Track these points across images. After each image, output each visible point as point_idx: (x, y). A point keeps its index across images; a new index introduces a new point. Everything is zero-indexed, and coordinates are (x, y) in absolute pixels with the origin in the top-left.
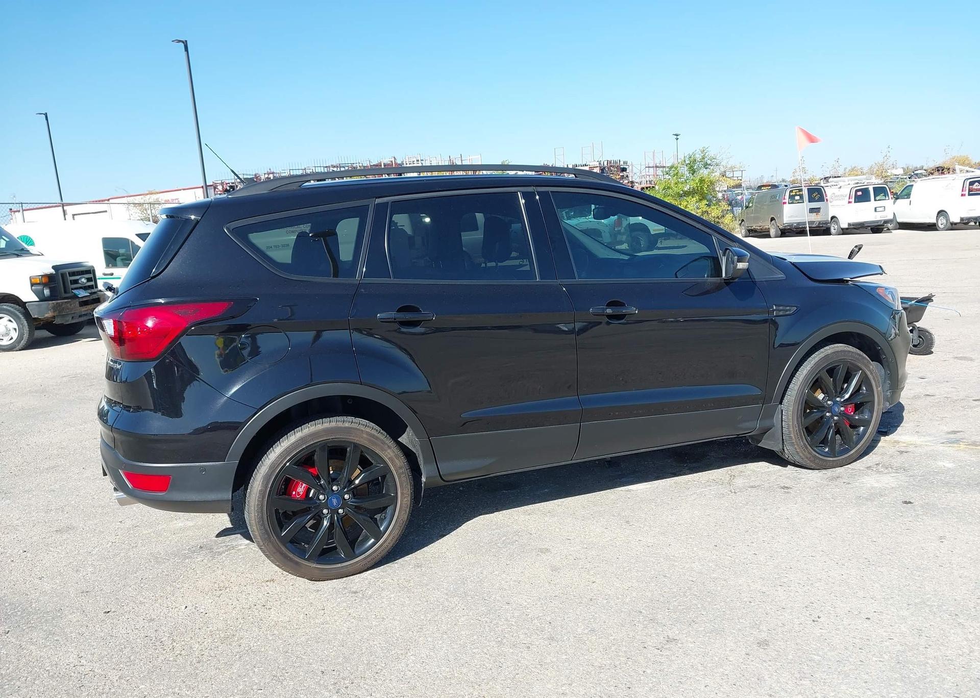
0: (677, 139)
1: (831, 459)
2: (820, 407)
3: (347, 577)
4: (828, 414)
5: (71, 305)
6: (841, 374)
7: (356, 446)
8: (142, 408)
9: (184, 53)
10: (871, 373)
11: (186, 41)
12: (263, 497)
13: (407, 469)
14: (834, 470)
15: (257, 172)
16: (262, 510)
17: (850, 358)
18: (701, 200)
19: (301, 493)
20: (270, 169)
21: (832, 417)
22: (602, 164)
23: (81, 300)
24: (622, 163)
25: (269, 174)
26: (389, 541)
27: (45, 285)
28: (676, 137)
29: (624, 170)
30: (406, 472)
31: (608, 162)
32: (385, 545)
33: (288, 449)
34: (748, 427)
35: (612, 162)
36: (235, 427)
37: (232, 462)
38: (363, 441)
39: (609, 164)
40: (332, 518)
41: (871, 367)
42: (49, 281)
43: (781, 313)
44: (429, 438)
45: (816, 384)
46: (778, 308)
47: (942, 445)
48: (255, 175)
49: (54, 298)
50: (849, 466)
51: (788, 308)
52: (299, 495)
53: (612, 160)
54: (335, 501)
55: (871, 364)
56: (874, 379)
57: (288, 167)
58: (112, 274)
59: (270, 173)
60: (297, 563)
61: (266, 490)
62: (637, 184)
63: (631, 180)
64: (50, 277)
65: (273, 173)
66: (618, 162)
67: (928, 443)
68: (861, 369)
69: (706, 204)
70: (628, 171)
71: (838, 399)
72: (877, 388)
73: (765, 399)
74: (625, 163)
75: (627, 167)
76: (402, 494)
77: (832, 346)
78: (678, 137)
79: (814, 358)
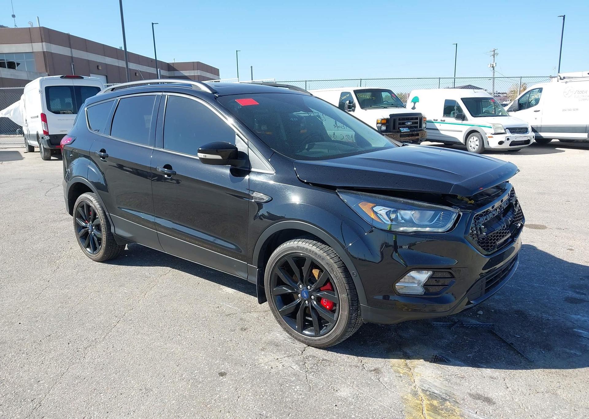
4: (299, 296)
5: (394, 136)
21: (303, 299)
23: (402, 134)
27: (383, 124)
42: (386, 123)
43: (258, 199)
44: (109, 214)
46: (256, 195)
49: (387, 131)
54: (90, 228)
58: (444, 121)
64: (387, 120)
71: (309, 287)
73: (247, 260)
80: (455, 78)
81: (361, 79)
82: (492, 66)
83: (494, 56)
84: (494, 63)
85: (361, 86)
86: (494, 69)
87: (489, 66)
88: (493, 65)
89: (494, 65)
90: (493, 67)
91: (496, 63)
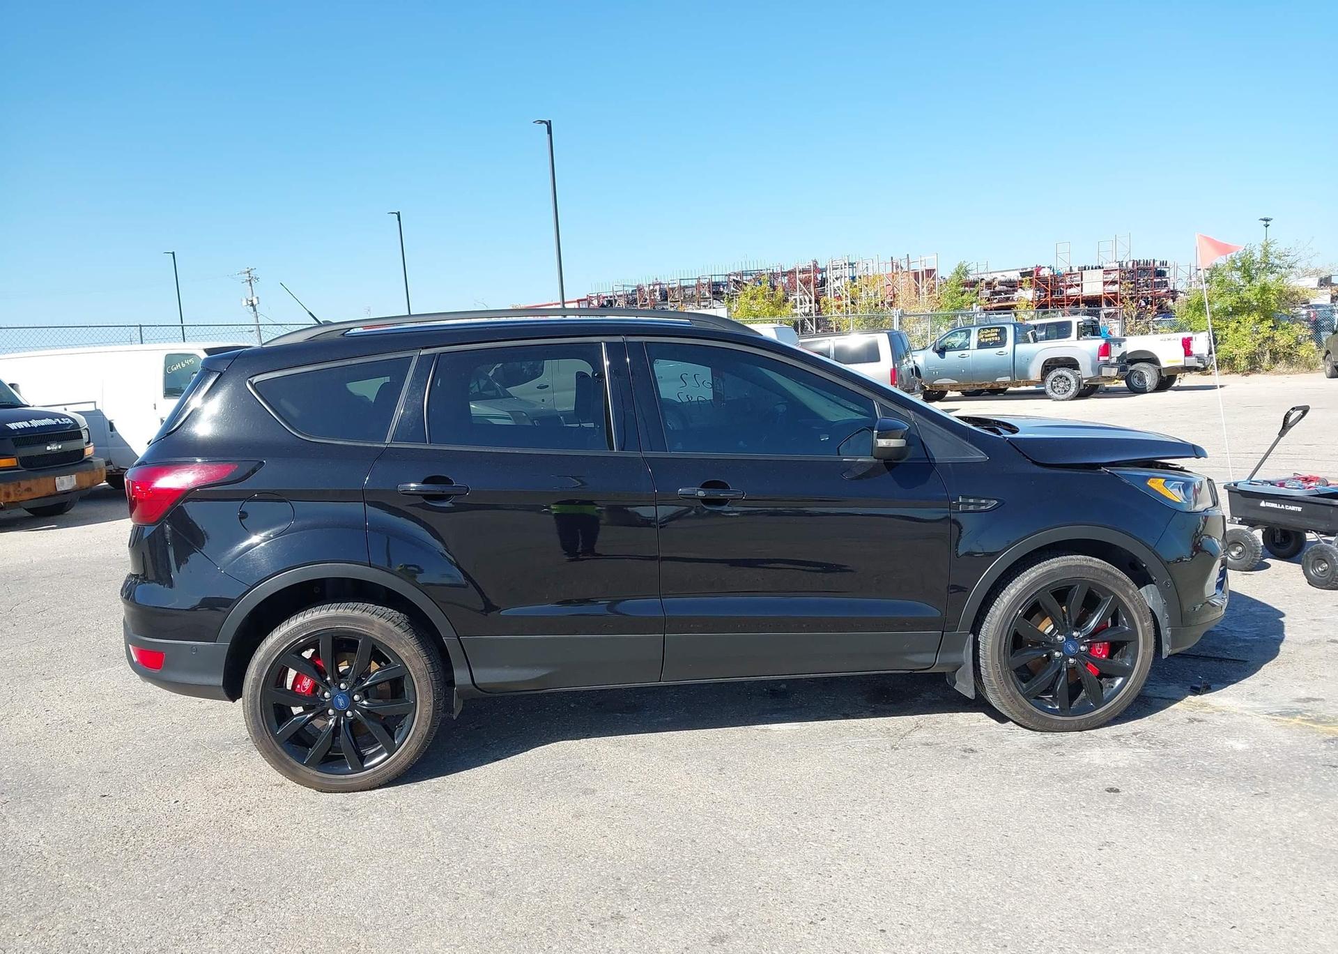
0: (1267, 226)
1: (1060, 718)
2: (1046, 643)
3: (354, 792)
4: (1057, 654)
6: (1077, 598)
7: (367, 638)
8: (149, 579)
9: (547, 136)
10: (1131, 601)
11: (550, 121)
12: (257, 687)
13: (429, 673)
14: (1063, 734)
15: (641, 283)
16: (255, 702)
17: (1093, 577)
18: (1262, 320)
19: (307, 688)
20: (656, 279)
21: (1065, 658)
22: (1124, 265)
24: (1157, 264)
25: (654, 285)
26: (404, 756)
28: (1265, 222)
29: (1161, 274)
30: (428, 675)
31: (1133, 264)
32: (400, 760)
33: (286, 635)
34: (924, 661)
35: (1142, 262)
36: (228, 603)
37: (223, 645)
38: (375, 633)
39: (1135, 266)
40: (337, 721)
41: (1131, 592)
43: (971, 508)
44: (458, 638)
45: (1034, 610)
46: (965, 500)
47: (1270, 717)
48: (638, 287)
50: (1093, 732)
51: (983, 501)
52: (304, 689)
53: (1142, 259)
54: (341, 702)
55: (1130, 588)
56: (1136, 609)
57: (679, 275)
59: (656, 284)
60: (294, 767)
61: (260, 679)
62: (1182, 295)
63: (1172, 288)
65: (660, 284)
66: (1152, 262)
67: (1246, 712)
68: (1112, 593)
69: (1270, 327)
70: (1167, 276)
71: (1075, 634)
72: (1142, 623)
73: (945, 625)
74: (1162, 263)
75: (1165, 269)
76: (421, 701)
77: (1064, 558)
78: (1268, 223)
79: (1030, 573)
80: (183, 327)
81: (141, 326)
82: (250, 303)
83: (251, 283)
84: (254, 298)
85: (142, 343)
86: (255, 310)
87: (244, 303)
88: (252, 301)
89: (255, 302)
90: (252, 305)
91: (257, 298)
